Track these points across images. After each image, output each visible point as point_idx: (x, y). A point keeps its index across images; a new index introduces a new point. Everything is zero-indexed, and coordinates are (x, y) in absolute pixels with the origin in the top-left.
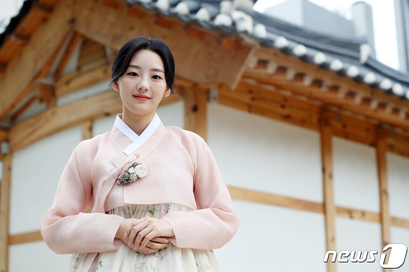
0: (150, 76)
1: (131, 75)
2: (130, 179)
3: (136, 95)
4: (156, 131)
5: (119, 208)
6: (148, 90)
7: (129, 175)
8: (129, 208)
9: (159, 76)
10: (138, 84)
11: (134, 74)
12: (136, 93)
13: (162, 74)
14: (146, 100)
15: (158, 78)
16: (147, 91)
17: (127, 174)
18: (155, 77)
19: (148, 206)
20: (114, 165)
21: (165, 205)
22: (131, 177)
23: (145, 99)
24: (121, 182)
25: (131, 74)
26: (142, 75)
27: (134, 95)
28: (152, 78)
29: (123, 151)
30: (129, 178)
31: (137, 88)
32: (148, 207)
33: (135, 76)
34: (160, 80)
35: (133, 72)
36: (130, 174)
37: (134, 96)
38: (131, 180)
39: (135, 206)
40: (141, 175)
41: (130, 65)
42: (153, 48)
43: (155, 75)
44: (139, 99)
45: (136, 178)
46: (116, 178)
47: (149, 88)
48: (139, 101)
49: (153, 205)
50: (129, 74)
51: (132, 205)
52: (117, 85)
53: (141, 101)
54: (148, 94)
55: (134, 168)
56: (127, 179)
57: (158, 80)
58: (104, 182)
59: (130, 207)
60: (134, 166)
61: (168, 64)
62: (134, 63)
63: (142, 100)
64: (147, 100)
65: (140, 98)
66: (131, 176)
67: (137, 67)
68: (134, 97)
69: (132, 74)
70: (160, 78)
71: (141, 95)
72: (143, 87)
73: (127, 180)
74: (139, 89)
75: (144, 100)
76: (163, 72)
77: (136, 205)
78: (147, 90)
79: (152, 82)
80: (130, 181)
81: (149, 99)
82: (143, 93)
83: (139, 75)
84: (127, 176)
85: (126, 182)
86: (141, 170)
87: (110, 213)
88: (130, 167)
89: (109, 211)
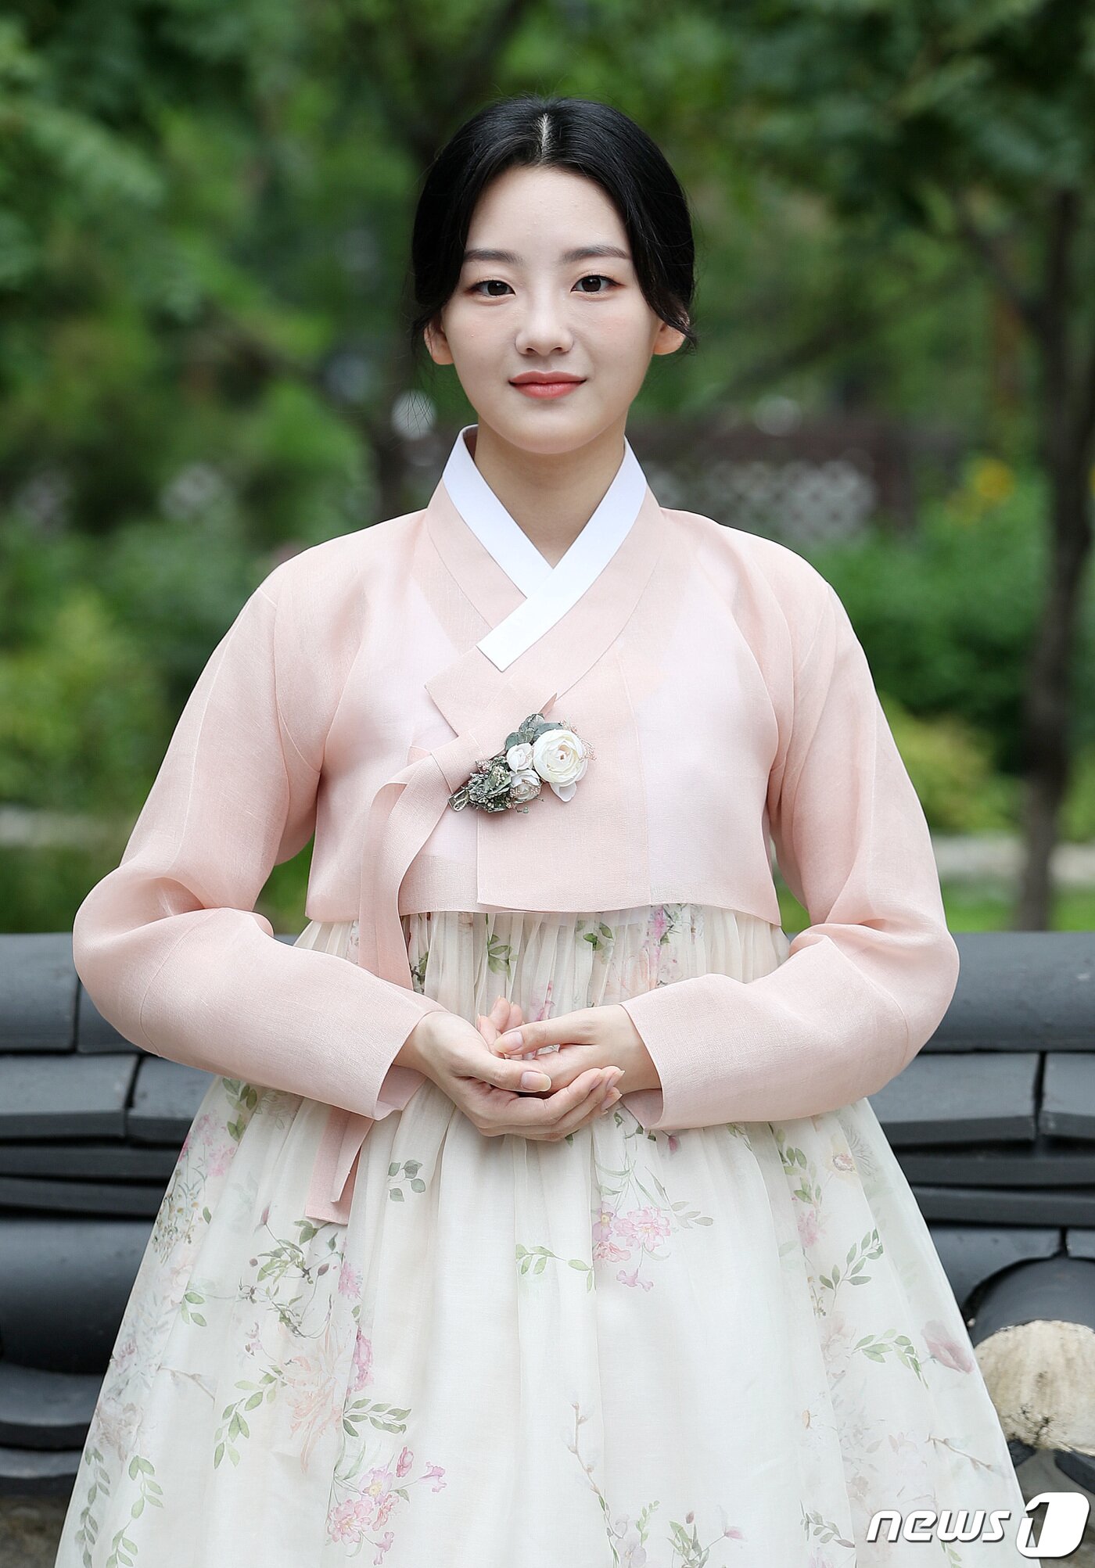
0: (564, 285)
2: (512, 795)
3: (520, 377)
6: (564, 350)
7: (507, 777)
9: (606, 275)
10: (517, 332)
11: (498, 288)
13: (619, 267)
14: (566, 392)
15: (603, 284)
16: (563, 355)
17: (498, 771)
18: (590, 283)
19: (581, 920)
20: (442, 715)
21: (649, 912)
22: (517, 787)
23: (563, 386)
24: (469, 803)
25: (485, 289)
26: (526, 285)
27: (512, 378)
28: (574, 289)
29: (480, 644)
30: (508, 792)
32: (580, 925)
33: (502, 294)
34: (613, 292)
35: (491, 279)
36: (509, 770)
37: (511, 383)
38: (513, 799)
40: (558, 776)
41: (470, 253)
43: (586, 274)
44: (536, 395)
45: (535, 791)
47: (565, 339)
48: (540, 401)
49: (597, 914)
50: (476, 288)
52: (445, 338)
53: (548, 400)
54: (571, 367)
55: (531, 743)
56: (497, 796)
57: (602, 293)
60: (528, 733)
63: (551, 395)
64: (570, 391)
65: (538, 389)
66: (517, 780)
68: (512, 389)
69: (489, 289)
70: (612, 284)
71: (542, 375)
72: (539, 343)
73: (499, 800)
74: (524, 350)
75: (557, 394)
76: (623, 256)
78: (559, 349)
79: (579, 308)
80: (509, 805)
81: (585, 383)
82: (547, 364)
83: (516, 291)
84: (500, 784)
85: (493, 807)
86: (562, 758)
87: (414, 923)
88: (512, 740)
89: (411, 917)
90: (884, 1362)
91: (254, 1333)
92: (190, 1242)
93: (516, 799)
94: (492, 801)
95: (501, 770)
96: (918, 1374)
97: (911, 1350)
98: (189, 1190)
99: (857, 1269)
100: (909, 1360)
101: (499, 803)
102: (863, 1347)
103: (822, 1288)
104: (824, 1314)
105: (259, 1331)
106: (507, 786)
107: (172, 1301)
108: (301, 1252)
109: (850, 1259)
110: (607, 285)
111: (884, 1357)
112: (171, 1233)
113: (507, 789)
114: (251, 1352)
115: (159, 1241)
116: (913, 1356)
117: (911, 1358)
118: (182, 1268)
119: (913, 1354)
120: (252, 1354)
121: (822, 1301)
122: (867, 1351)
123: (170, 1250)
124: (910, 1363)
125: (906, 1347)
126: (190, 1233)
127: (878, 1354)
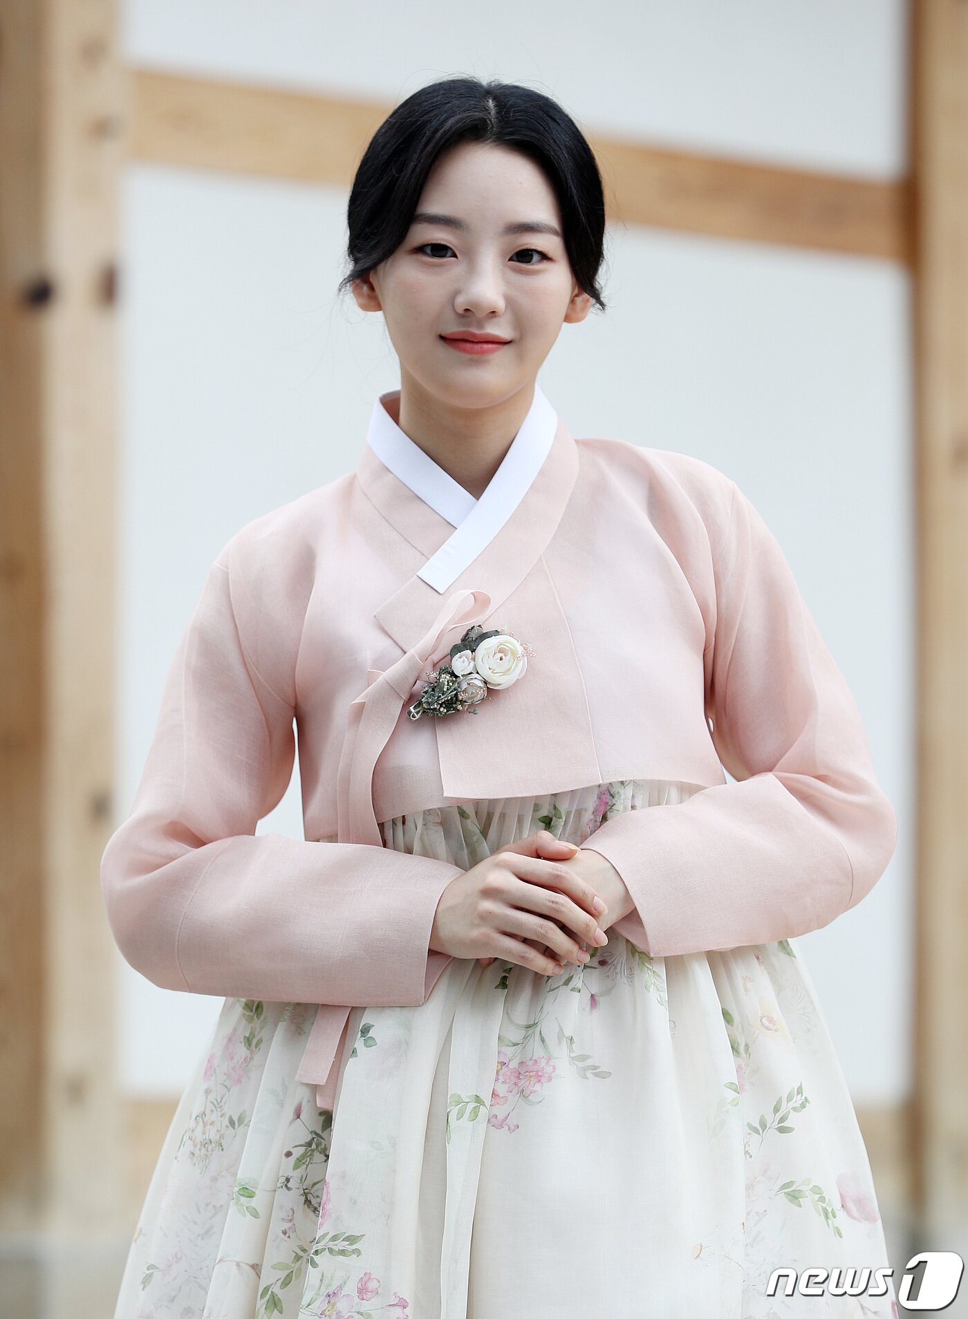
0: (503, 255)
1: (425, 253)
2: (460, 698)
3: (452, 334)
4: (542, 473)
5: (428, 813)
6: (497, 315)
7: (453, 682)
8: (463, 814)
9: (539, 249)
10: (457, 292)
11: (440, 250)
12: (452, 328)
13: (551, 243)
14: (492, 351)
15: (536, 257)
16: (495, 317)
17: (445, 678)
18: (524, 256)
19: (536, 803)
20: (392, 639)
21: (596, 792)
22: (465, 691)
23: (490, 346)
24: (424, 712)
25: (428, 250)
26: (470, 255)
27: (443, 334)
28: (510, 259)
29: (420, 573)
30: (456, 695)
31: (453, 307)
32: (537, 808)
33: (444, 256)
34: (545, 265)
35: (435, 242)
36: (457, 677)
37: (443, 338)
38: (462, 702)
39: (486, 803)
40: (500, 680)
41: (417, 216)
42: (508, 134)
43: (525, 247)
44: (464, 351)
45: (481, 693)
46: (405, 697)
47: (500, 304)
48: (468, 356)
49: (553, 795)
50: (420, 250)
51: (477, 803)
52: (372, 288)
53: (475, 357)
54: (499, 329)
55: (473, 651)
56: (448, 700)
57: (536, 265)
58: (360, 710)
59: (470, 811)
60: (470, 642)
61: (572, 196)
62: (434, 204)
63: (477, 353)
64: (496, 350)
65: (468, 346)
66: (464, 686)
67: (448, 222)
68: (442, 342)
69: (432, 250)
70: (544, 257)
71: (474, 335)
72: (477, 305)
73: (450, 704)
74: (460, 311)
75: (483, 352)
76: (555, 233)
77: (492, 802)
78: (493, 312)
79: (514, 277)
80: (460, 707)
81: (507, 347)
82: (480, 325)
83: (458, 255)
84: (448, 689)
85: (445, 711)
86: (501, 659)
87: (389, 830)
88: (456, 650)
89: (385, 824)
90: (801, 1207)
91: (290, 1218)
92: (222, 1150)
93: (465, 702)
94: (444, 706)
95: (448, 677)
96: (827, 1222)
97: (822, 1199)
98: (218, 1104)
99: (782, 1120)
100: (821, 1208)
101: (450, 708)
102: (786, 1191)
103: (749, 1134)
104: (751, 1156)
105: (295, 1215)
106: (455, 689)
107: (214, 1206)
108: (323, 1139)
109: (776, 1110)
110: (539, 258)
111: (801, 1202)
112: (206, 1145)
113: (455, 692)
114: (287, 1235)
115: (196, 1155)
116: (824, 1205)
117: (822, 1206)
118: (219, 1175)
119: (824, 1203)
120: (289, 1237)
121: (749, 1145)
122: (788, 1194)
123: (207, 1160)
124: (821, 1211)
125: (819, 1196)
126: (222, 1141)
127: (797, 1199)
